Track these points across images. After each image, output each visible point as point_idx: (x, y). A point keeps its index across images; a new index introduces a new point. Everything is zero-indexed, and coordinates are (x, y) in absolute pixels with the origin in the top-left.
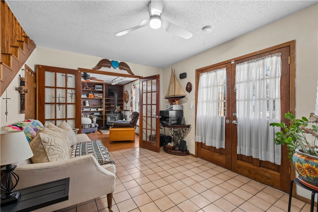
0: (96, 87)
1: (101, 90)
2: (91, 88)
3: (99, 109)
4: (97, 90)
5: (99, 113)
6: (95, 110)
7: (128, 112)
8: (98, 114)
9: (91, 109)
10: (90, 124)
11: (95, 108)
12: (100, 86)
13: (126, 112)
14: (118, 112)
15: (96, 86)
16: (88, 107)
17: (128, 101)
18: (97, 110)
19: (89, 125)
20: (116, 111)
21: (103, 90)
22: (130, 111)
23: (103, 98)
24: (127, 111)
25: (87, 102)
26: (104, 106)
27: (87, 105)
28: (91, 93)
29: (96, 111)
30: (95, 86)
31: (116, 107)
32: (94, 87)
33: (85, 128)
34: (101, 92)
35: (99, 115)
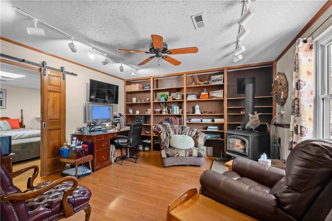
0: (213, 79)
1: (221, 83)
2: (203, 82)
3: (217, 121)
4: (213, 84)
5: (216, 127)
6: (209, 121)
7: (286, 130)
8: (214, 129)
9: (203, 120)
10: (189, 150)
11: (209, 117)
12: (219, 77)
13: (280, 129)
14: (254, 128)
15: (212, 77)
16: (198, 116)
17: (285, 99)
18: (213, 121)
19: (186, 150)
20: (248, 125)
21: (223, 82)
22: (292, 129)
23: (224, 97)
24: (282, 126)
25: (197, 107)
26: (226, 114)
27: (198, 112)
28: (204, 92)
29: (211, 122)
30: (210, 77)
31: (250, 115)
32: (210, 79)
33: (178, 156)
34: (221, 87)
35: (217, 130)
